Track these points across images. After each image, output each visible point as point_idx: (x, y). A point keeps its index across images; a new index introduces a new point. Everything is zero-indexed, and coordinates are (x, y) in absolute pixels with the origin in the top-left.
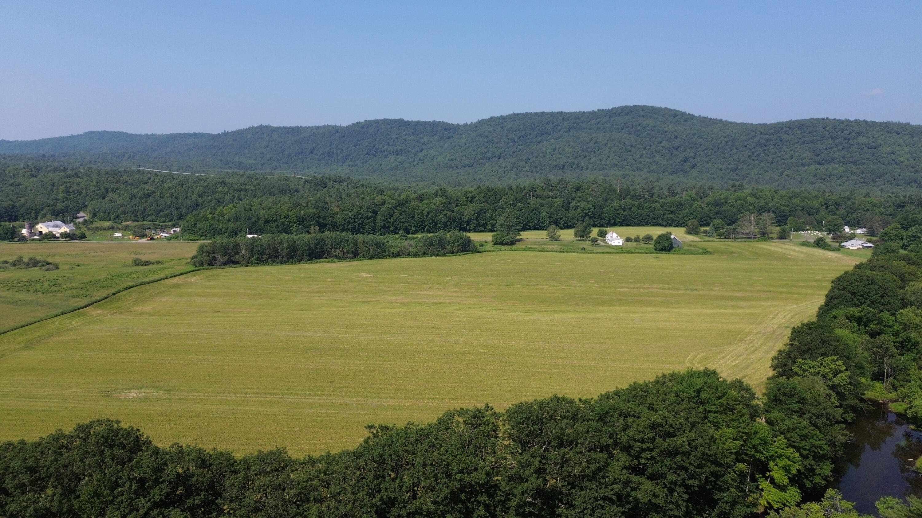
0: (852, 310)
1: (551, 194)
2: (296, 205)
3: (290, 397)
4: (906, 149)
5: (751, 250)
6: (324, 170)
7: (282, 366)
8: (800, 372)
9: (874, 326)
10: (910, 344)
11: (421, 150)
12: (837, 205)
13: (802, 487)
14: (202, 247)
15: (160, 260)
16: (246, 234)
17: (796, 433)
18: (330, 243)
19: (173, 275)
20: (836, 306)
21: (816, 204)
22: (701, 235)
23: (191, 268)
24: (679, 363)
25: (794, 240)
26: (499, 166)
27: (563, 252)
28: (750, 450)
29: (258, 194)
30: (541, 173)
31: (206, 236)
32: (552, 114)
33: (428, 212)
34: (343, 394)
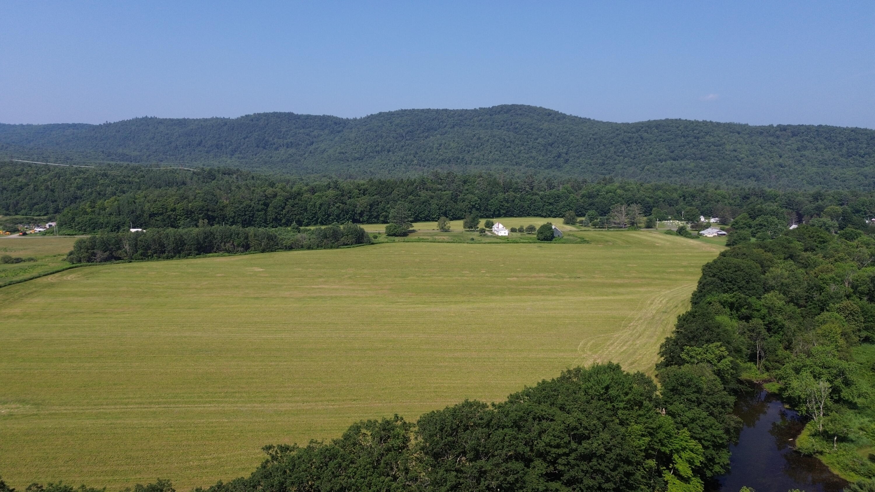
0: (726, 296)
1: (440, 187)
2: (183, 198)
3: (177, 406)
4: (746, 147)
5: (624, 238)
6: (212, 162)
7: (169, 371)
8: (688, 359)
9: (745, 311)
10: (777, 327)
11: (312, 143)
12: (693, 196)
13: (703, 477)
14: (81, 242)
15: (33, 257)
16: (130, 227)
17: (697, 424)
18: (219, 237)
19: (46, 273)
20: (709, 292)
21: (675, 196)
22: (578, 225)
23: (68, 265)
24: (572, 351)
25: (659, 229)
26: (389, 160)
27: (454, 242)
28: (656, 444)
29: (143, 187)
30: (429, 167)
31: (85, 230)
32: (437, 111)
33: (321, 205)
34: (236, 400)
